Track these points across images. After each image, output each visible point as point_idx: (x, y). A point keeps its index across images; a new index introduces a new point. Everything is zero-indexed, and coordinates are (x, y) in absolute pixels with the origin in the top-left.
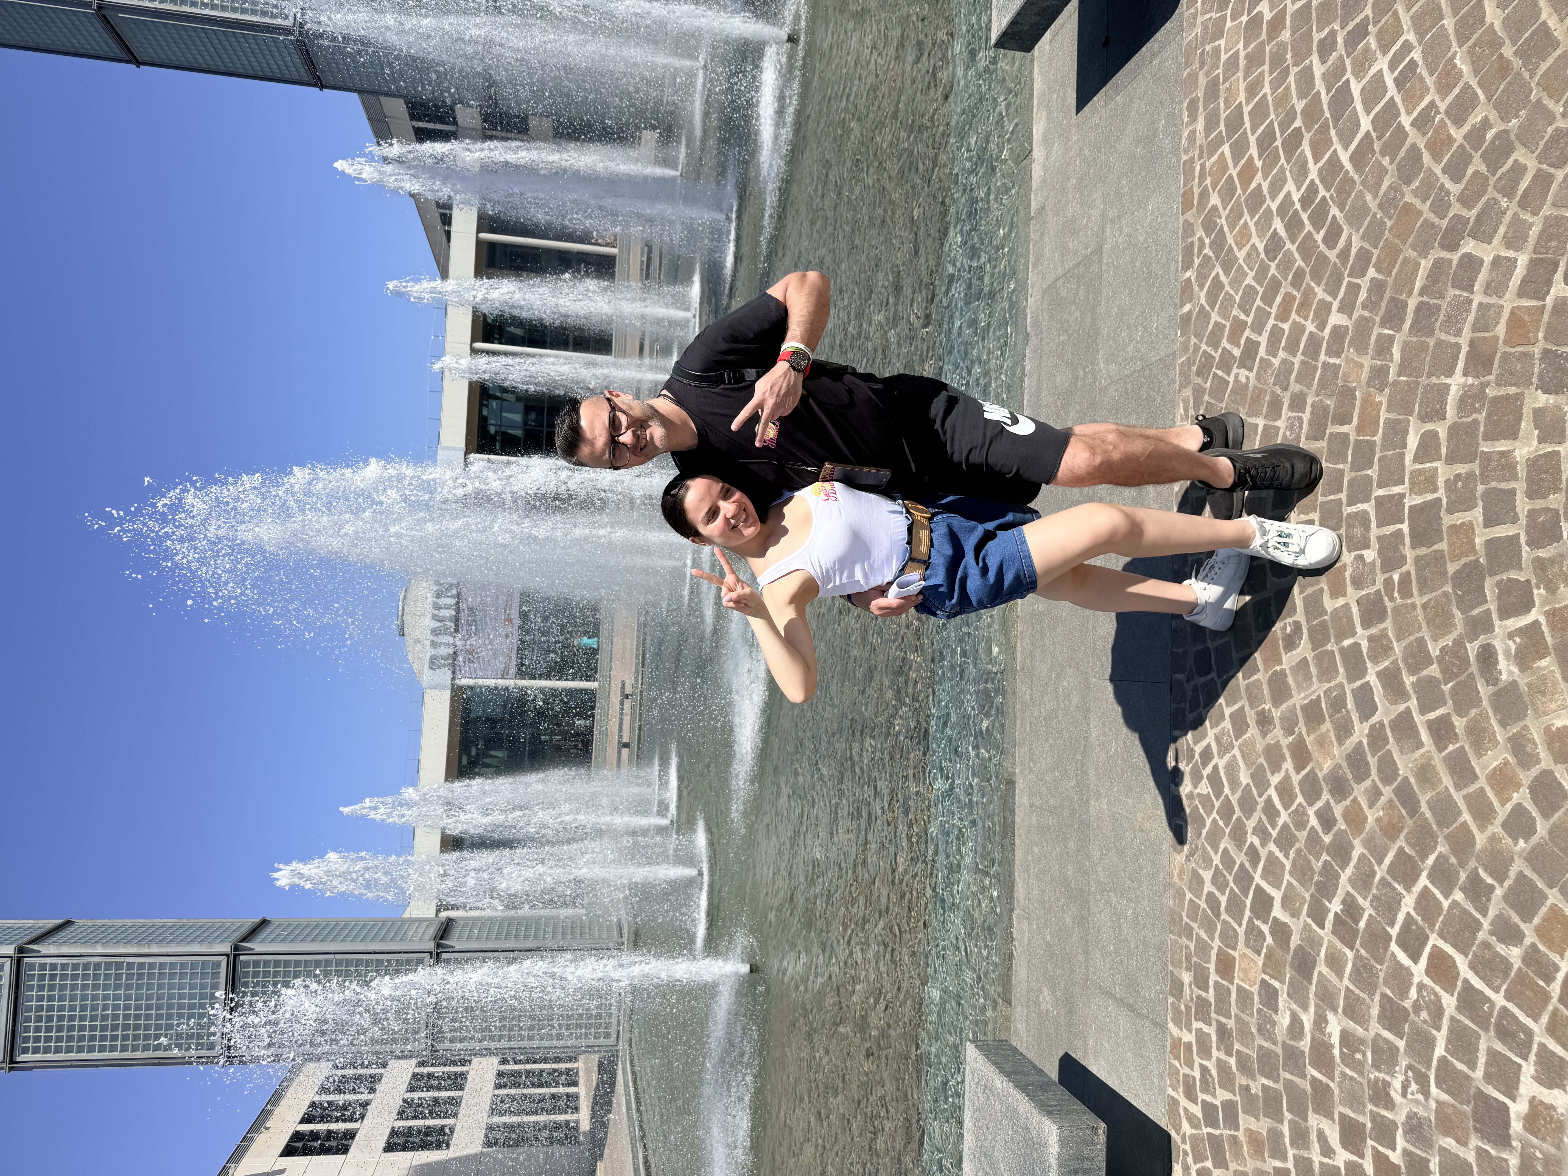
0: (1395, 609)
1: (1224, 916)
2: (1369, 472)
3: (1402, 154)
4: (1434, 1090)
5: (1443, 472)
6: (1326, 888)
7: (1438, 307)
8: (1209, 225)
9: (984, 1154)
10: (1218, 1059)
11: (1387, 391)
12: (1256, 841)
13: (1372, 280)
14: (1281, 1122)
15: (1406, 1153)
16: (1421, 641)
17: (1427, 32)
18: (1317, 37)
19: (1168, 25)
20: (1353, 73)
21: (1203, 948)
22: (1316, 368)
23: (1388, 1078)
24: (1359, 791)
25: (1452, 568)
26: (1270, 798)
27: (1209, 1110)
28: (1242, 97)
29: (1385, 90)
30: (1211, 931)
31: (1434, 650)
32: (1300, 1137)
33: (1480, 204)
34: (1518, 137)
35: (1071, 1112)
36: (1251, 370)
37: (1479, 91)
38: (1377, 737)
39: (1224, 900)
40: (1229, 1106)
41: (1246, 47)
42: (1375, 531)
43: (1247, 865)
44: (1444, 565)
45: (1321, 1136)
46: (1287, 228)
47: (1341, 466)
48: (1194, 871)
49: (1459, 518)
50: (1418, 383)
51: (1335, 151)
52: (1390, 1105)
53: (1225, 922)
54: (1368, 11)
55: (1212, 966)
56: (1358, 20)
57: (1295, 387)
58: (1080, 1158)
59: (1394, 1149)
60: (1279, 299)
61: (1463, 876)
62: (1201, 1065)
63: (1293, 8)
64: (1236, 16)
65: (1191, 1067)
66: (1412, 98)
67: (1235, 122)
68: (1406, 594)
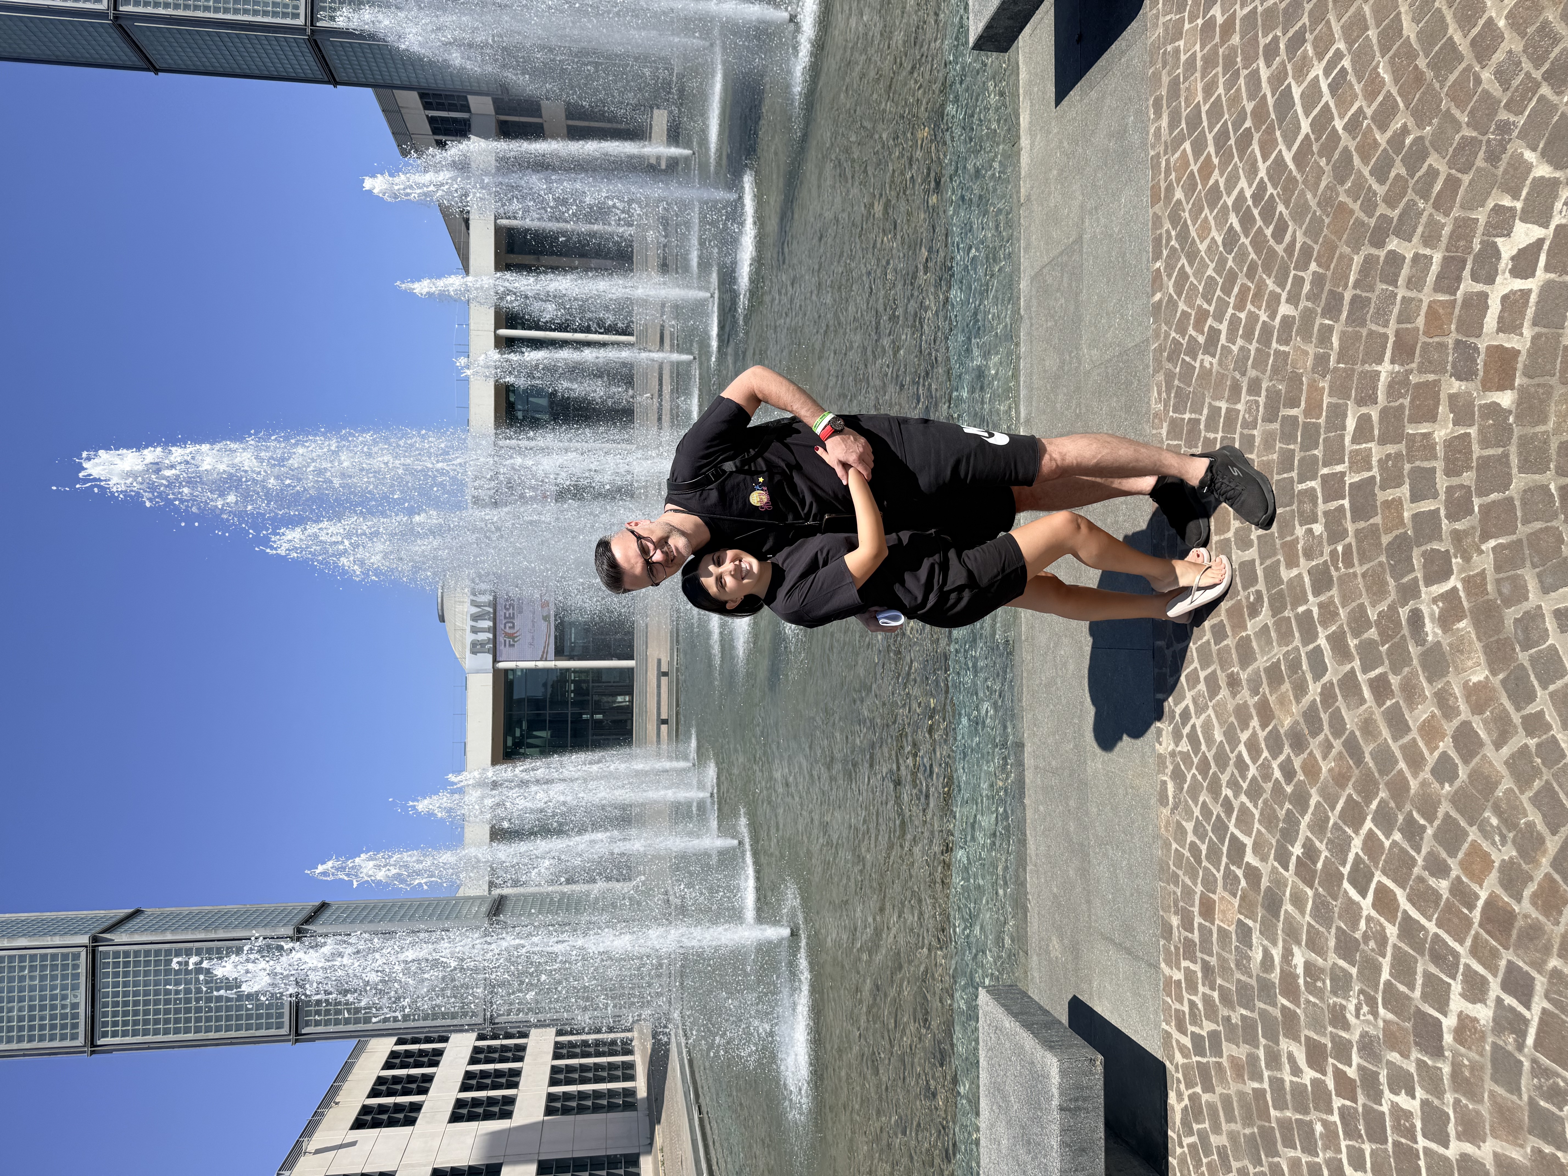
0: (1339, 578)
1: (1205, 863)
2: (1316, 452)
3: (1336, 156)
4: (1382, 1011)
5: (1377, 452)
6: (1289, 834)
7: (1369, 300)
8: (1175, 218)
9: (997, 1089)
10: (1204, 994)
11: (1328, 377)
12: (1230, 793)
13: (1314, 273)
14: (1257, 1047)
15: (1360, 1068)
16: (1362, 607)
17: (1355, 41)
18: (1263, 41)
19: (1134, 24)
20: (1294, 77)
21: (1188, 893)
22: (1269, 355)
23: (1344, 1002)
24: (1314, 745)
25: (1385, 540)
26: (1240, 753)
27: (1197, 1039)
28: (1200, 97)
29: (1320, 95)
30: (1194, 877)
31: (1373, 615)
32: (1273, 1059)
33: (1402, 205)
34: (1431, 143)
35: (1071, 1046)
36: (1214, 356)
37: (1399, 99)
38: (1328, 695)
39: (1204, 848)
40: (1214, 1036)
41: (1202, 48)
42: (1321, 507)
43: (1223, 815)
44: (1379, 538)
45: (1291, 1058)
46: (1242, 222)
47: (1292, 447)
48: (1178, 823)
49: (1390, 494)
50: (1353, 370)
51: (1280, 151)
52: (1346, 1026)
53: (1206, 869)
54: (1305, 19)
55: (1196, 910)
56: (1296, 28)
57: (1252, 373)
58: (1078, 1087)
59: (1350, 1066)
60: (1236, 290)
61: (1401, 818)
62: (1189, 1000)
63: (1241, 13)
64: (1193, 18)
65: (1181, 1002)
66: (1343, 104)
67: (1194, 121)
68: (1349, 564)
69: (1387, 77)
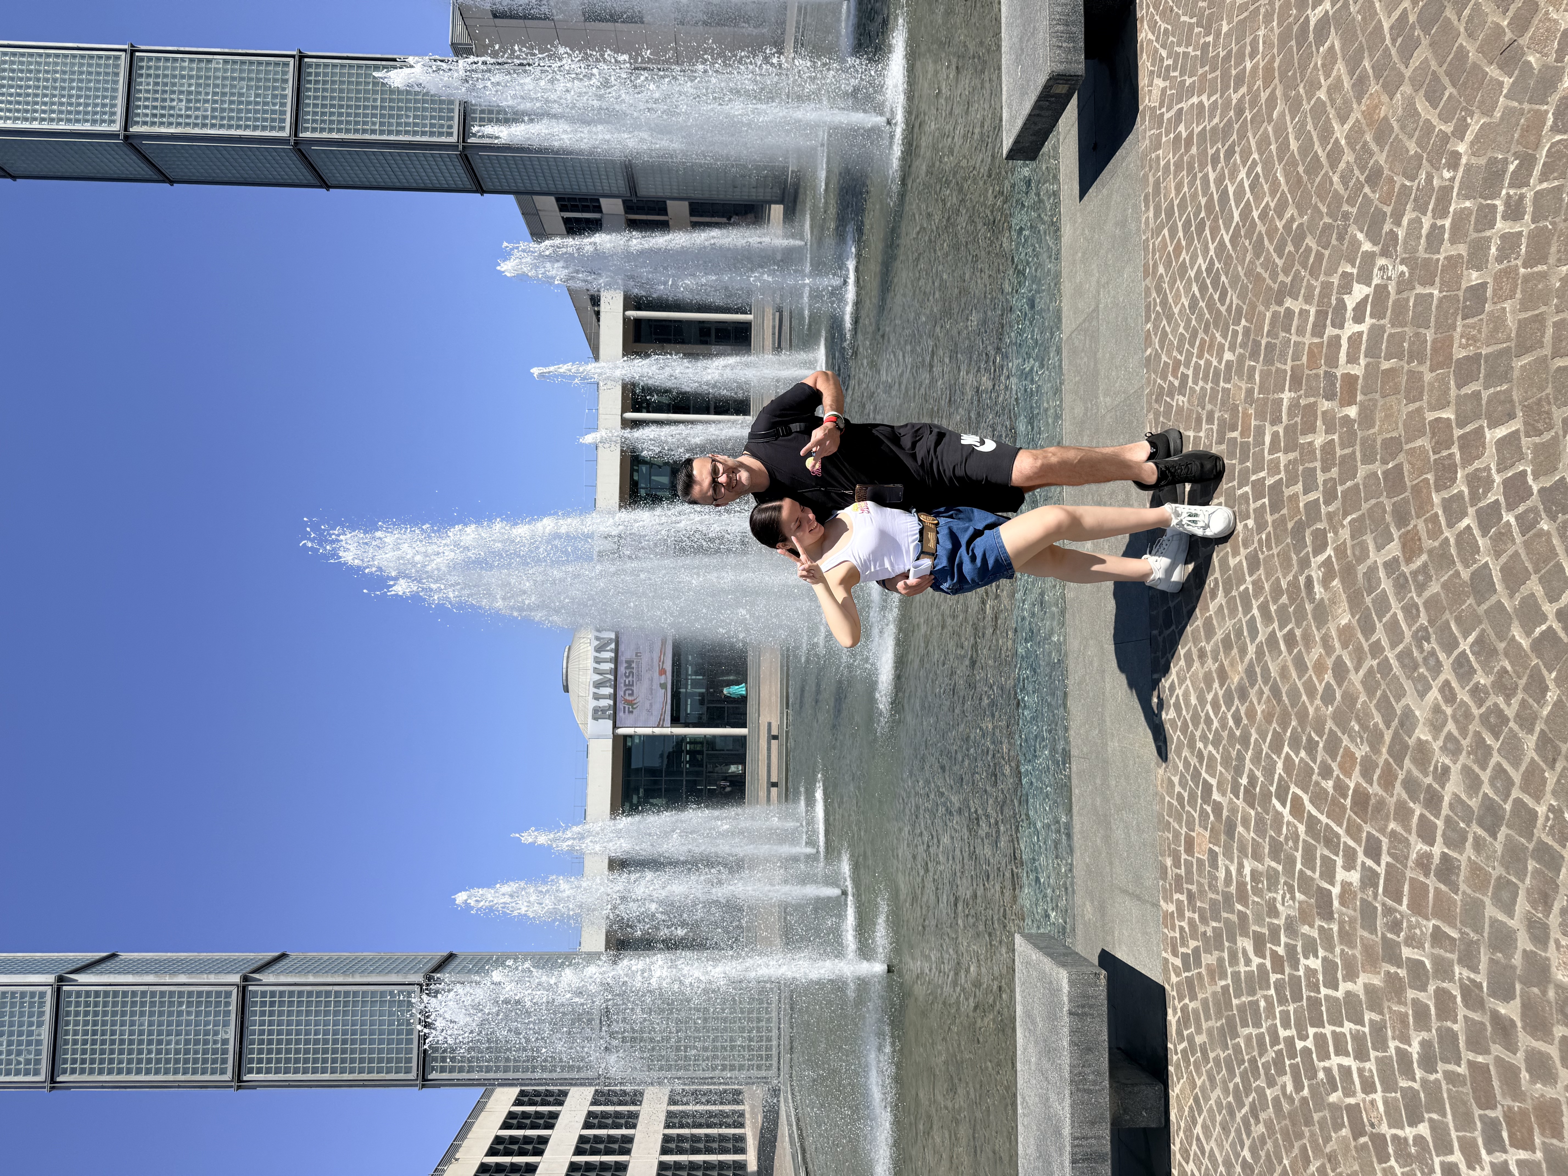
1: (1187, 808)
2: (1248, 464)
3: (1254, 238)
4: (1297, 895)
5: (1283, 459)
6: (1239, 769)
7: (1275, 345)
8: (1159, 289)
10: (1189, 918)
11: (1254, 405)
12: (1202, 746)
13: (1244, 326)
14: (1223, 951)
15: (1286, 945)
16: (1278, 579)
17: (1263, 153)
18: (1210, 152)
19: (1130, 137)
20: (1229, 179)
21: (1177, 835)
22: (1219, 391)
23: (1275, 895)
24: (1253, 693)
25: (1290, 525)
26: (1207, 711)
27: (1185, 959)
28: (1173, 195)
29: (1245, 192)
30: (1179, 821)
31: (1284, 585)
32: (1234, 958)
33: (1292, 274)
34: (1308, 228)
36: (1185, 396)
37: (1289, 196)
38: (1260, 653)
39: (1186, 795)
40: (1196, 951)
41: (1174, 156)
42: (1252, 506)
43: (1197, 765)
44: (1286, 524)
45: (1245, 952)
46: (1200, 290)
48: (1169, 779)
49: (1292, 491)
50: (1268, 399)
51: (1222, 235)
52: (1277, 915)
53: (1188, 812)
54: (1235, 136)
55: (1182, 849)
56: (1230, 142)
57: (1209, 407)
58: (1085, 996)
59: (1280, 945)
60: (1197, 343)
61: (1304, 739)
62: (1179, 926)
63: (1197, 130)
64: (1167, 134)
65: (1173, 929)
66: (1258, 198)
67: (1170, 213)
68: (1269, 548)
69: (1282, 180)
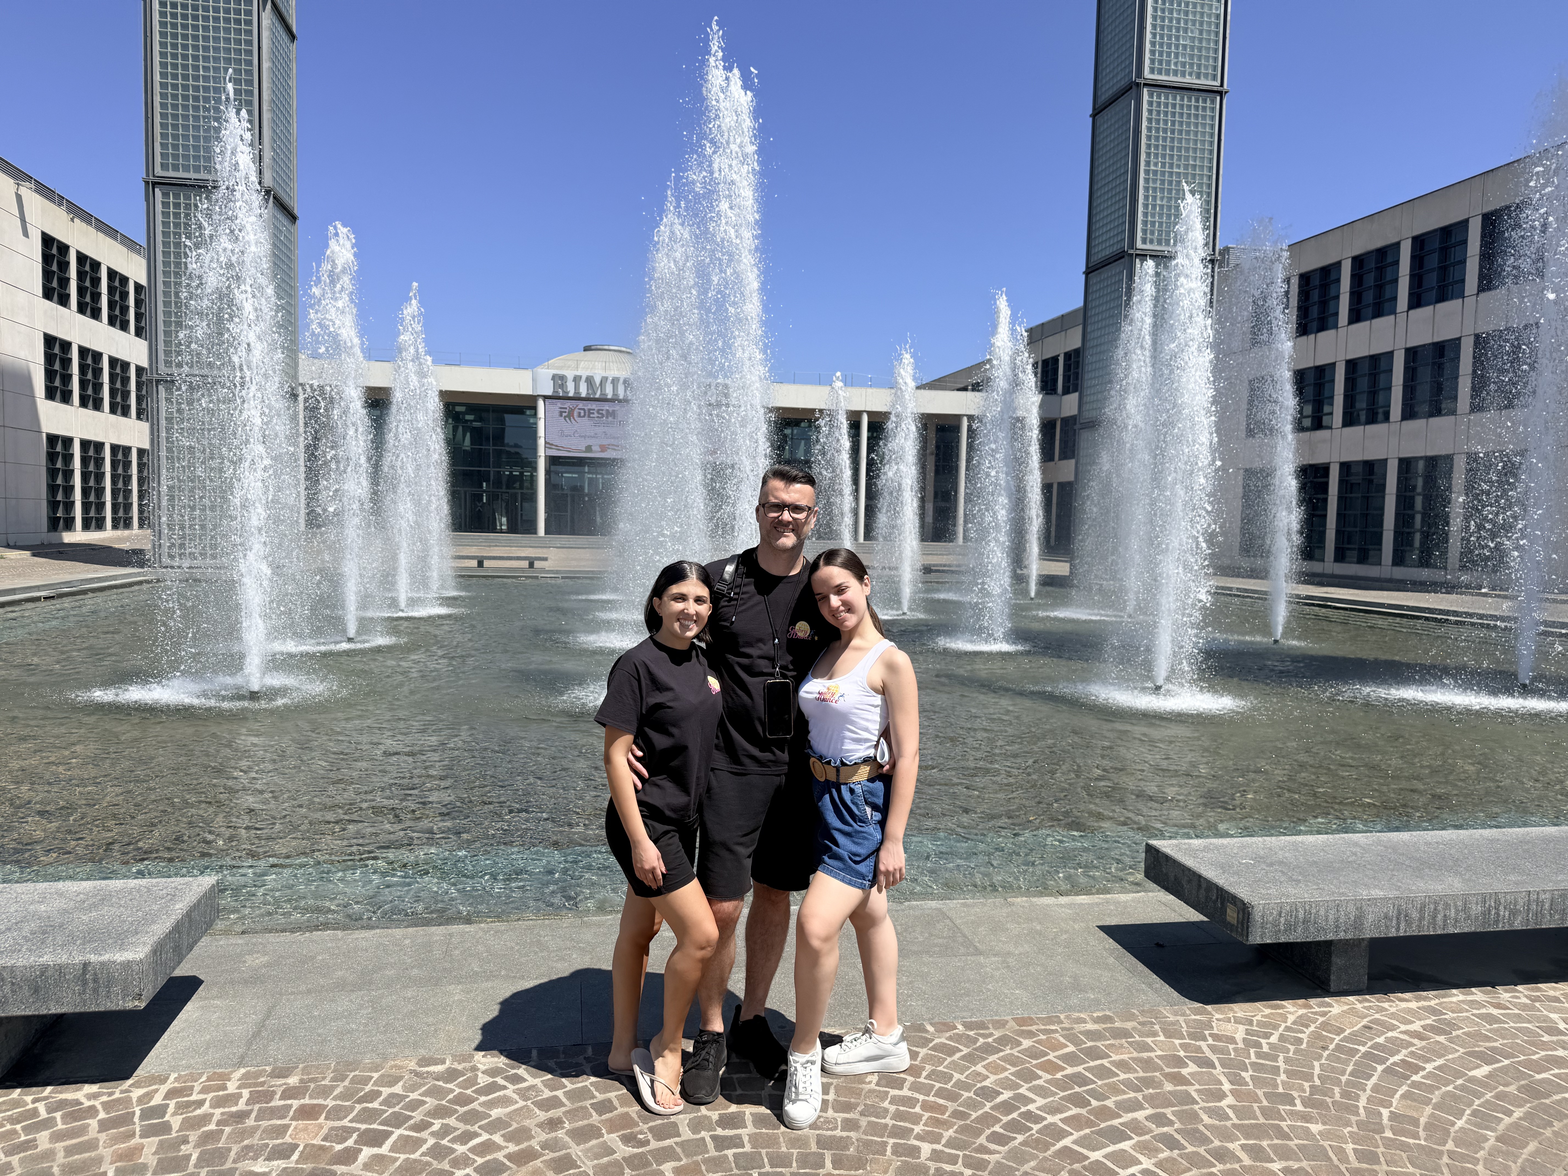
1: (358, 1107)
8: (1004, 1041)
20: (1139, 1142)
21: (325, 1092)
22: (882, 1136)
26: (480, 1135)
35: (155, 974)
39: (375, 1105)
47: (794, 1164)
51: (1072, 1134)
58: (110, 982)
60: (941, 1101)
62: (205, 1100)
63: (1191, 1089)
65: (201, 1092)
67: (1093, 1053)
